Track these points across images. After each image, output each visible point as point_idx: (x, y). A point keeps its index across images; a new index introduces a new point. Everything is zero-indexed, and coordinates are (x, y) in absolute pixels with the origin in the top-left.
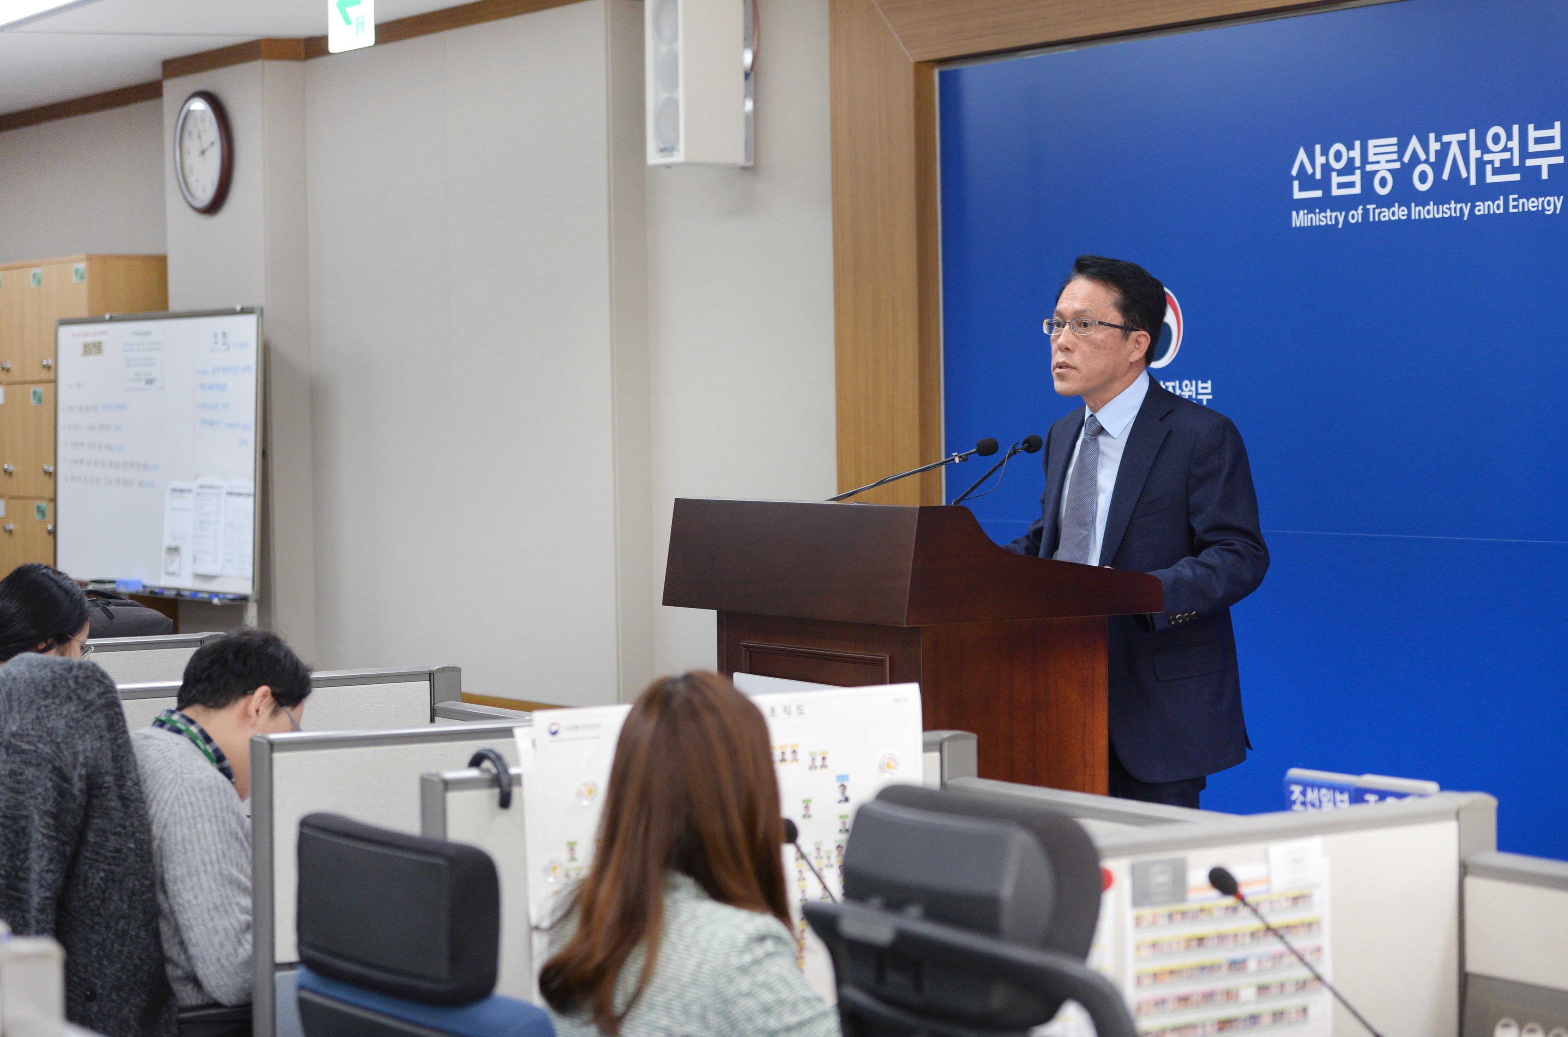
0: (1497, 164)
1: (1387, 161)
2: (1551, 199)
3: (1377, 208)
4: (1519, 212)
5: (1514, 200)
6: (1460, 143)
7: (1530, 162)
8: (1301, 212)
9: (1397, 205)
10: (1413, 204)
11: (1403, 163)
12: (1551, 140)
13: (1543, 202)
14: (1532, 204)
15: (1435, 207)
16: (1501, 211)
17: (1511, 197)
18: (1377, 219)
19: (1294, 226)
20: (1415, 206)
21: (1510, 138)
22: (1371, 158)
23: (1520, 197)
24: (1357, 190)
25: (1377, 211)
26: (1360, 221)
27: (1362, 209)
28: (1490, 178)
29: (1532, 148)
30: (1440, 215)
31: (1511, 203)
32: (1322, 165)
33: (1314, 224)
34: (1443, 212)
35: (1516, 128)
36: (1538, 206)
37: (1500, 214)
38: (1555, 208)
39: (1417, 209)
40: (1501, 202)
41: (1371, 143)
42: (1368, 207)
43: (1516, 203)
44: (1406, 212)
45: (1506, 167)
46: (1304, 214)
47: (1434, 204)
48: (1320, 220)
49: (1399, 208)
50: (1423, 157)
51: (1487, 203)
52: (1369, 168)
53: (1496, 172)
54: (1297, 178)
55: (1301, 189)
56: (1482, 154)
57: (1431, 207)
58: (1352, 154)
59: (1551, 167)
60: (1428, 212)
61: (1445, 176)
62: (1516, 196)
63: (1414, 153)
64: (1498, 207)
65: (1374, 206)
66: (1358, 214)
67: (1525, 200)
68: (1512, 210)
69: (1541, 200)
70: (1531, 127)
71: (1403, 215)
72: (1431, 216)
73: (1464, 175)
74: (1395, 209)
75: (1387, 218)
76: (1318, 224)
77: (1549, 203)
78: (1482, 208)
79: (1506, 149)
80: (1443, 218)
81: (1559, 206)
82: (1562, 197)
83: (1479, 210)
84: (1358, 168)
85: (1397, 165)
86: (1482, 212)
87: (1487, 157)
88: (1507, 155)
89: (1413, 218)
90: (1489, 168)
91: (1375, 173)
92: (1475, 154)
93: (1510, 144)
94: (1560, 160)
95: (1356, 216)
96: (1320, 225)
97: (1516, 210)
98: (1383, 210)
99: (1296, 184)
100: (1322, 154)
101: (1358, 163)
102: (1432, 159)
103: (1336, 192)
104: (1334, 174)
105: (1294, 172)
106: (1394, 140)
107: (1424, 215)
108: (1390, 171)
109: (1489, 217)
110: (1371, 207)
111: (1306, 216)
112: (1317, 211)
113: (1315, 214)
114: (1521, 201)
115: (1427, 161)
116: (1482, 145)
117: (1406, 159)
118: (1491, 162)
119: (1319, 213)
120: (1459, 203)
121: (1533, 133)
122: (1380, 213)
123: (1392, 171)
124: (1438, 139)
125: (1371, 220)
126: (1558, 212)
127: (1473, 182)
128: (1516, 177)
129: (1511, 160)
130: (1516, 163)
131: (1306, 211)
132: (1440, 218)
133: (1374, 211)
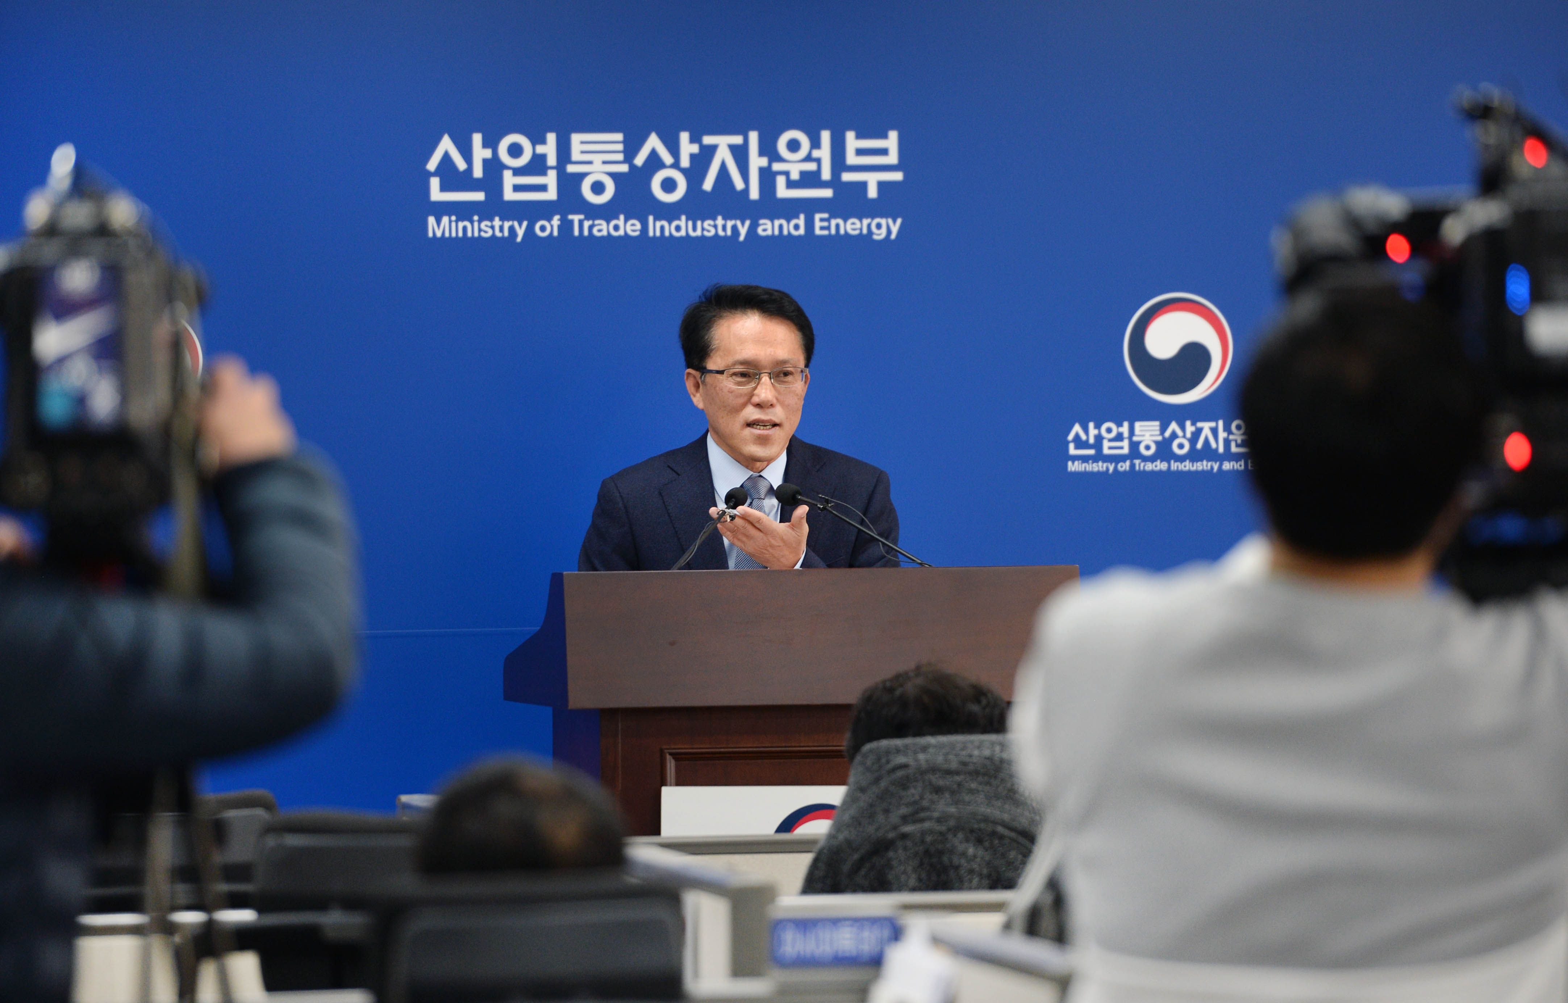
0: (795, 176)
1: (604, 162)
2: (883, 222)
3: (587, 218)
4: (830, 235)
5: (822, 220)
6: (733, 148)
7: (847, 177)
8: (445, 220)
9: (622, 217)
10: (651, 219)
11: (632, 167)
12: (884, 152)
13: (869, 226)
14: (852, 227)
15: (690, 223)
16: (802, 231)
17: (818, 216)
18: (586, 233)
19: (431, 235)
20: (655, 220)
21: (816, 144)
22: (576, 156)
23: (833, 216)
24: (551, 194)
25: (587, 224)
26: (556, 233)
27: (558, 220)
28: (782, 192)
29: (852, 159)
30: (698, 233)
31: (818, 224)
32: (485, 162)
33: (469, 234)
34: (703, 229)
35: (826, 136)
36: (861, 229)
37: (800, 236)
38: (889, 232)
39: (658, 224)
40: (801, 221)
41: (576, 139)
42: (570, 217)
43: (825, 224)
44: (638, 226)
45: (810, 179)
46: (450, 221)
47: (687, 220)
48: (480, 230)
49: (626, 221)
50: (668, 159)
51: (777, 223)
52: (571, 169)
53: (791, 184)
54: (437, 173)
55: (444, 188)
56: (770, 163)
57: (682, 222)
58: (540, 149)
59: (881, 185)
60: (678, 228)
61: (708, 185)
62: (826, 216)
63: (654, 155)
64: (797, 227)
65: (582, 217)
66: (552, 227)
67: (840, 221)
68: (818, 232)
69: (866, 222)
70: (850, 136)
71: (634, 231)
72: (683, 233)
73: (739, 185)
74: (621, 221)
75: (604, 233)
76: (476, 234)
77: (879, 226)
78: (767, 228)
79: (808, 158)
80: (703, 236)
81: (895, 230)
82: (899, 221)
83: (765, 230)
84: (552, 168)
85: (624, 168)
86: (769, 232)
87: (777, 167)
88: (812, 167)
89: (651, 234)
90: (781, 181)
91: (582, 176)
92: (756, 162)
93: (816, 154)
94: (898, 176)
95: (551, 227)
96: (480, 237)
97: (826, 232)
98: (597, 222)
99: (435, 183)
100: (485, 145)
101: (552, 161)
102: (685, 162)
103: (509, 195)
104: (507, 175)
105: (432, 165)
106: (619, 137)
107: (670, 229)
108: (612, 175)
109: (780, 240)
110: (576, 218)
111: (453, 225)
112: (476, 218)
113: (472, 222)
114: (833, 222)
115: (676, 165)
116: (768, 149)
117: (639, 160)
118: (787, 174)
119: (480, 222)
120: (731, 219)
121: (852, 141)
122: (591, 228)
123: (613, 176)
124: (695, 139)
125: (576, 233)
126: (893, 236)
127: (754, 194)
128: (827, 193)
129: (818, 172)
130: (826, 175)
131: (453, 218)
132: (697, 238)
133: (581, 223)
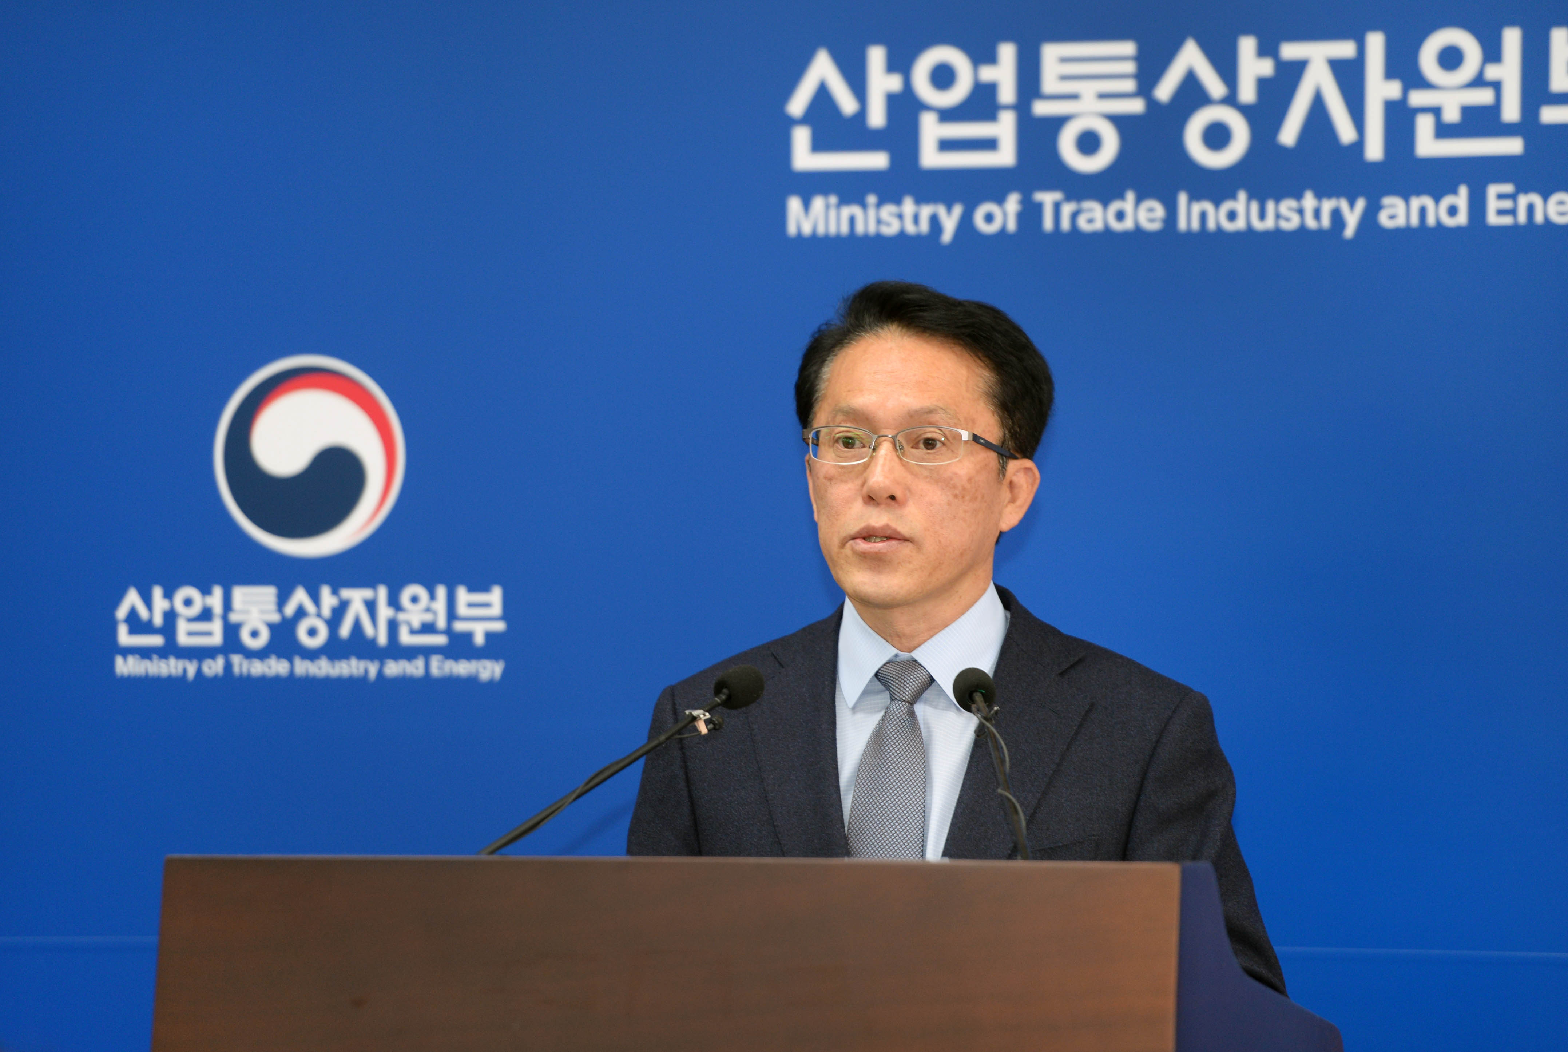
0: (1452, 115)
1: (1103, 96)
3: (1068, 200)
4: (1515, 227)
5: (1501, 196)
6: (1337, 65)
7: (1551, 115)
8: (819, 202)
9: (1130, 196)
10: (1183, 198)
11: (1152, 104)
14: (1559, 209)
15: (1255, 206)
16: (1462, 219)
17: (1493, 190)
18: (1066, 226)
19: (792, 232)
20: (1190, 201)
21: (1492, 54)
22: (1049, 85)
23: (1523, 189)
24: (1005, 157)
25: (1067, 209)
26: (1011, 227)
27: (1017, 202)
28: (1427, 145)
29: (1561, 81)
30: (1269, 224)
31: (1493, 204)
32: (890, 98)
33: (859, 231)
34: (1279, 217)
35: (1512, 36)
37: (1458, 230)
39: (1197, 208)
40: (1461, 199)
41: (1051, 52)
42: (1038, 197)
43: (1507, 204)
44: (1160, 212)
45: (1480, 121)
46: (828, 206)
47: (1250, 198)
48: (879, 222)
49: (1137, 203)
50: (1216, 87)
51: (1416, 203)
52: (1041, 108)
53: (1443, 131)
54: (808, 118)
55: (817, 149)
56: (1405, 91)
57: (1240, 203)
58: (987, 74)
60: (1232, 216)
61: (1289, 134)
62: (1508, 188)
63: (1191, 81)
64: (1453, 211)
65: (1057, 196)
66: (1005, 215)
67: (1535, 199)
68: (1493, 219)
70: (1560, 35)
71: (1152, 220)
72: (1240, 224)
73: (1346, 133)
74: (1128, 204)
75: (1098, 225)
76: (872, 231)
78: (1397, 212)
79: (1478, 82)
80: (1277, 230)
83: (1392, 217)
84: (1007, 107)
85: (1136, 106)
86: (1401, 222)
87: (1417, 98)
88: (1483, 97)
89: (1182, 226)
90: (1424, 125)
91: (1058, 122)
92: (1380, 90)
93: (1492, 72)
95: (1002, 217)
96: (878, 234)
97: (1507, 220)
98: (1085, 205)
99: (802, 136)
100: (890, 68)
101: (1007, 94)
102: (1247, 93)
103: (931, 158)
104: (929, 121)
105: (798, 105)
106: (1128, 48)
107: (1217, 218)
108: (1114, 119)
109: (1421, 235)
110: (1048, 198)
111: (833, 212)
112: (871, 200)
113: (864, 206)
114: (1523, 201)
115: (1231, 100)
116: (1402, 68)
117: (1165, 90)
118: (1436, 111)
119: (878, 206)
120: (1329, 196)
121: (1562, 49)
122: (1074, 216)
123: (1119, 121)
124: (1267, 49)
125: (1048, 227)
127: (1374, 151)
128: (1513, 146)
129: (1495, 108)
130: (1511, 112)
131: (833, 200)
132: (1266, 233)
133: (1057, 207)
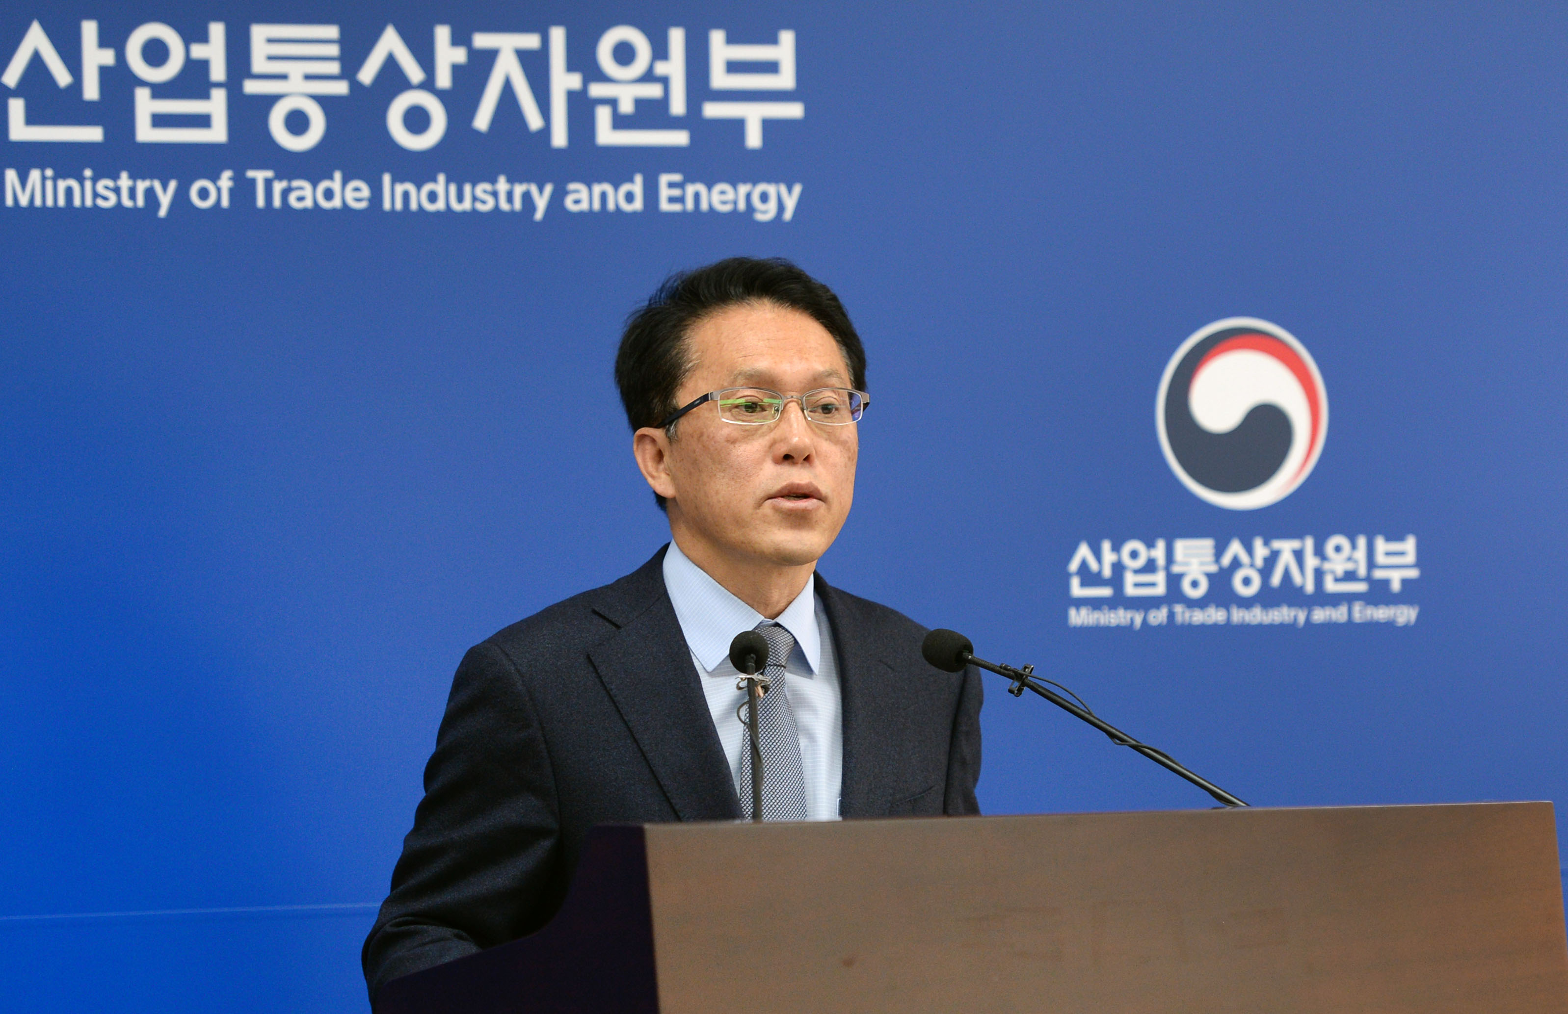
0: (626, 107)
1: (308, 77)
2: (771, 189)
3: (279, 177)
4: (684, 214)
5: (671, 185)
6: (523, 56)
7: (712, 110)
8: (35, 175)
9: (338, 175)
10: (387, 179)
11: (355, 85)
12: (771, 67)
13: (748, 197)
14: (721, 197)
15: (453, 188)
16: (638, 205)
17: (664, 179)
18: (277, 202)
19: (9, 202)
20: (394, 181)
21: (660, 52)
22: (259, 64)
23: (690, 178)
24: (218, 133)
25: (278, 187)
26: (225, 202)
27: (230, 179)
28: (606, 134)
29: (720, 79)
30: (467, 205)
31: (665, 193)
32: (104, 71)
33: (77, 202)
34: (475, 199)
35: (677, 38)
36: (735, 203)
37: (635, 214)
38: (781, 207)
39: (400, 189)
40: (637, 186)
41: (260, 33)
42: (251, 174)
43: (676, 192)
44: (366, 192)
45: (651, 113)
46: (44, 178)
47: (448, 181)
48: (96, 195)
49: (345, 183)
50: (414, 72)
51: (597, 189)
52: (251, 87)
53: (620, 122)
54: (22, 90)
55: (32, 119)
56: (586, 82)
57: (440, 185)
58: (198, 51)
59: (769, 126)
60: (433, 197)
61: (482, 120)
62: (677, 177)
63: (391, 65)
64: (630, 197)
65: (269, 174)
66: (219, 190)
67: (701, 188)
68: (665, 206)
69: (743, 189)
70: (717, 38)
71: (358, 200)
72: (440, 205)
73: (534, 121)
74: (336, 184)
75: (308, 203)
76: (89, 203)
77: (764, 198)
78: (581, 197)
79: (648, 77)
80: (474, 211)
81: (790, 204)
82: (797, 189)
83: (577, 202)
84: (218, 85)
85: (341, 88)
86: (584, 206)
87: (597, 90)
88: (653, 91)
89: (387, 205)
90: (603, 115)
91: (270, 100)
92: (563, 80)
93: (661, 68)
94: (794, 111)
95: (216, 192)
96: (95, 207)
97: (676, 207)
98: (296, 183)
99: (16, 108)
100: (103, 43)
101: (218, 72)
102: (444, 80)
103: (145, 133)
104: (142, 95)
105: (12, 76)
106: (332, 31)
107: (419, 198)
108: (320, 99)
109: (603, 219)
110: (260, 176)
111: (49, 184)
112: (88, 173)
113: (81, 180)
114: (691, 189)
115: (428, 85)
116: (581, 61)
117: (367, 74)
118: (613, 103)
119: (95, 180)
120: (521, 181)
121: (720, 48)
122: (285, 193)
123: (324, 101)
124: (460, 39)
125: (261, 202)
126: (788, 215)
127: (559, 138)
128: (679, 138)
129: (664, 102)
130: (678, 106)
131: (49, 172)
132: (464, 213)
133: (268, 183)
